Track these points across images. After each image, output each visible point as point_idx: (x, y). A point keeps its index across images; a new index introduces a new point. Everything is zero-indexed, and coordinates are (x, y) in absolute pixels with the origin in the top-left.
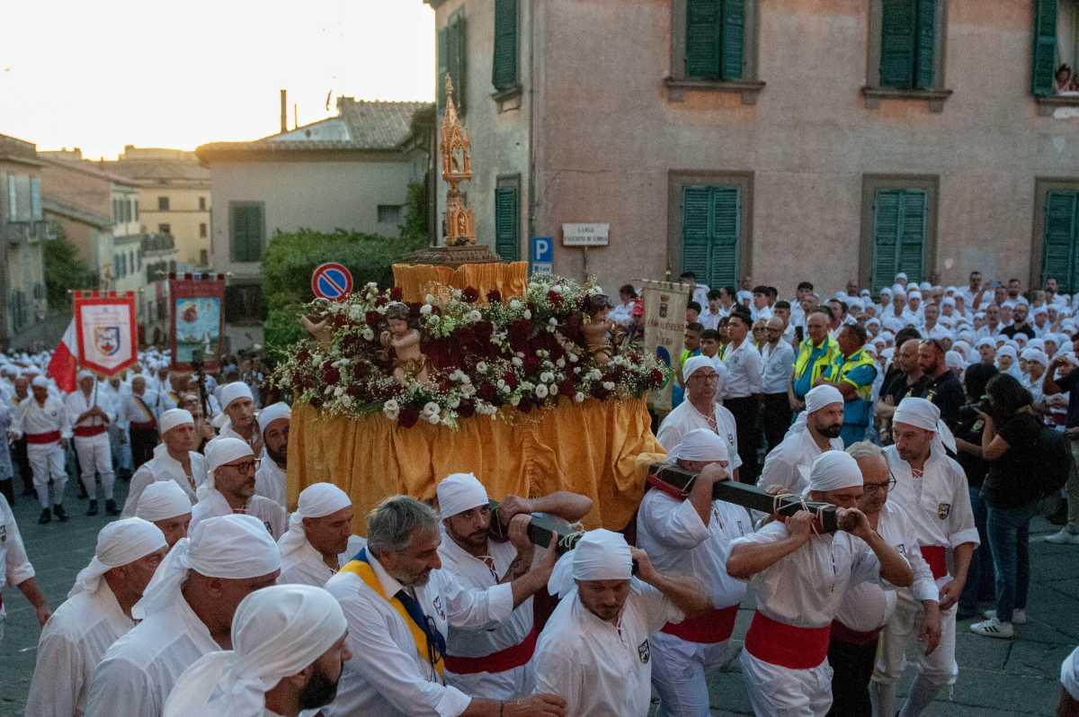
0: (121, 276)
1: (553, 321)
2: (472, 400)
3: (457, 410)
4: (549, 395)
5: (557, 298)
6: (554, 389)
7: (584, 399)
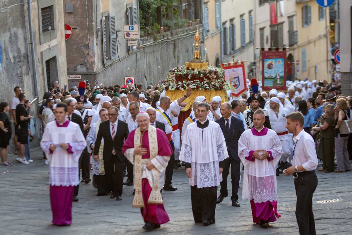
1: (202, 75)
2: (180, 87)
3: (176, 88)
4: (194, 88)
5: (205, 71)
6: (195, 87)
7: (202, 90)
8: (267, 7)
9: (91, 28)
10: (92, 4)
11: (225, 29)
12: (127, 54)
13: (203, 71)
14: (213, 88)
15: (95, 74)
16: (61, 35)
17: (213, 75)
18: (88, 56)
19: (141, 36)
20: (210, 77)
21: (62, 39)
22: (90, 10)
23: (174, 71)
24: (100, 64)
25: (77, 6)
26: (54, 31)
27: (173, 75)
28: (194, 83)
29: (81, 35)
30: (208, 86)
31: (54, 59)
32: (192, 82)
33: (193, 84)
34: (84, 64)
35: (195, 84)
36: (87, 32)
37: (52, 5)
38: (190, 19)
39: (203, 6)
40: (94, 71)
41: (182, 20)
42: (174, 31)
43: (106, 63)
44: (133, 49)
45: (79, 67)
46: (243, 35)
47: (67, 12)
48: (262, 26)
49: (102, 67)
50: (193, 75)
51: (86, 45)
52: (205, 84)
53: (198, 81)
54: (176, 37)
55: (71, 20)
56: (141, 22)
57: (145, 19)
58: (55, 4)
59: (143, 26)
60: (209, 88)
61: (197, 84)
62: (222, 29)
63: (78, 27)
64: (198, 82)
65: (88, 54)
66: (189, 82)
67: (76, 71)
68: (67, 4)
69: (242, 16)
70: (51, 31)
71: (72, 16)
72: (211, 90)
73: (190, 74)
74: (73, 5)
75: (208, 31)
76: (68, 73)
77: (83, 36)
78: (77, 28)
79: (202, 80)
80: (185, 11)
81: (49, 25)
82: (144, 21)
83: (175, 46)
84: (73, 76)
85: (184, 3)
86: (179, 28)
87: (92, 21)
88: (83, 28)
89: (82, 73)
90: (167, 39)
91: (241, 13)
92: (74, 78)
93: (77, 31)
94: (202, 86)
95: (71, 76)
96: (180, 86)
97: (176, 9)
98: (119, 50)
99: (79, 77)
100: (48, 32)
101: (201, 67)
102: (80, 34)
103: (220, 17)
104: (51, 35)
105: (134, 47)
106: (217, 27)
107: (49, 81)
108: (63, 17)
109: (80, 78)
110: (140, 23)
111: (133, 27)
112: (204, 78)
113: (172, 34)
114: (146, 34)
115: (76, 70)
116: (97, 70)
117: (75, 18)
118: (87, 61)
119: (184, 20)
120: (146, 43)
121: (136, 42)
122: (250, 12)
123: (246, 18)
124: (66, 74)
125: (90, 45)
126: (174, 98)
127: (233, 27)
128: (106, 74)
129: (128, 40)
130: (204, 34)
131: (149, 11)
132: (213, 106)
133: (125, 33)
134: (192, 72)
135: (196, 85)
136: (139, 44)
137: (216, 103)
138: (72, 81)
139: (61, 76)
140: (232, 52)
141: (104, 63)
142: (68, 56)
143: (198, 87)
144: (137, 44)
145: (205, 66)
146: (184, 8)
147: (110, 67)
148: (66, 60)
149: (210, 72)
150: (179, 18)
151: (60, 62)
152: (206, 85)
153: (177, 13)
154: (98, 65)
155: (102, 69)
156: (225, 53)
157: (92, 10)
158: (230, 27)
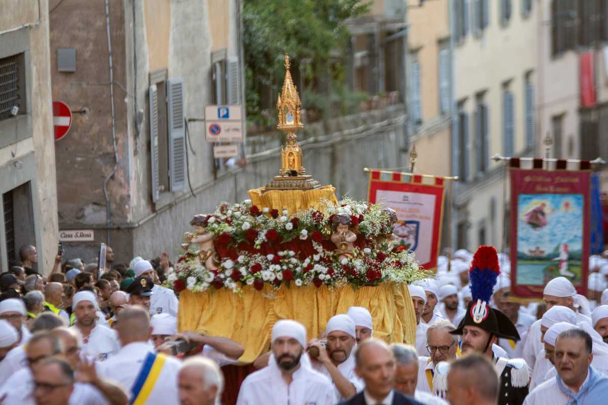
0: (470, 38)
1: (304, 232)
2: (225, 279)
3: (212, 283)
4: (276, 280)
5: (317, 216)
6: (280, 276)
7: (303, 285)
8: (571, 61)
9: (121, 112)
10: (123, 52)
11: (463, 117)
12: (213, 178)
13: (309, 220)
14: (345, 280)
15: (130, 229)
16: (44, 128)
17: (342, 230)
18: (112, 183)
19: (250, 134)
20: (335, 237)
21: (45, 140)
22: (119, 67)
23: (205, 223)
24: (143, 202)
25: (87, 55)
26: (26, 119)
27: (204, 237)
28: (276, 261)
29: (96, 128)
30: (325, 270)
31: (26, 188)
32: (270, 257)
33: (272, 267)
34: (103, 203)
35: (278, 267)
36: (110, 121)
37: (22, 51)
38: (373, 90)
39: (408, 60)
40: (128, 221)
41: (353, 94)
42: (332, 122)
43: (158, 201)
44: (227, 167)
45: (89, 210)
46: (509, 134)
47: (61, 69)
48: (557, 110)
49: (148, 210)
50: (271, 234)
51: (108, 154)
52: (318, 262)
53: (292, 253)
54: (336, 137)
55: (71, 91)
56: (249, 97)
57: (260, 92)
58: (29, 50)
59: (254, 107)
60: (328, 277)
61: (287, 264)
62: (456, 118)
63: (87, 109)
64: (290, 257)
65: (112, 177)
66: (259, 258)
67: (81, 221)
68: (60, 51)
69: (506, 84)
70: (18, 118)
71: (73, 80)
72: (338, 284)
73: (265, 231)
74: (77, 51)
75: (419, 122)
76: (60, 224)
77: (100, 131)
78: (85, 112)
79: (304, 250)
80: (361, 71)
81: (13, 103)
82: (255, 96)
83: (334, 159)
84: (73, 233)
85: (360, 50)
86: (344, 113)
87: (124, 95)
88: (99, 113)
89: (98, 225)
90: (316, 142)
91: (505, 77)
92: (77, 236)
93: (85, 118)
94: (306, 270)
95: (68, 232)
96: (228, 273)
97: (338, 65)
98: (192, 169)
99: (89, 236)
100: (10, 120)
101: (305, 203)
102: (92, 126)
103: (450, 89)
104: (17, 127)
105: (231, 162)
106: (442, 113)
107: (11, 244)
108: (49, 82)
109: (92, 239)
110: (247, 101)
111: (227, 110)
112: (315, 244)
113: (327, 130)
114: (262, 128)
115: (83, 216)
116: (134, 217)
117: (80, 85)
118: (111, 195)
119: (358, 94)
120: (260, 151)
121: (234, 147)
122: (528, 74)
123: (517, 89)
124: (56, 227)
125: (117, 155)
126: (208, 316)
127: (482, 112)
128: (157, 230)
129: (214, 144)
130: (410, 131)
131: (270, 70)
132: (333, 348)
133: (208, 125)
134: (272, 223)
135: (285, 267)
136: (243, 155)
137: (344, 337)
138: (70, 244)
139: (42, 232)
140: (481, 175)
141: (154, 201)
142: (60, 181)
143: (289, 276)
144: (236, 154)
145: (318, 201)
146: (358, 63)
147: (168, 212)
148: (55, 191)
149: (334, 221)
150: (346, 89)
151: (41, 197)
152: (318, 267)
153: (341, 76)
154: (139, 206)
155: (149, 215)
156: (463, 179)
157: (123, 65)
158: (476, 114)
